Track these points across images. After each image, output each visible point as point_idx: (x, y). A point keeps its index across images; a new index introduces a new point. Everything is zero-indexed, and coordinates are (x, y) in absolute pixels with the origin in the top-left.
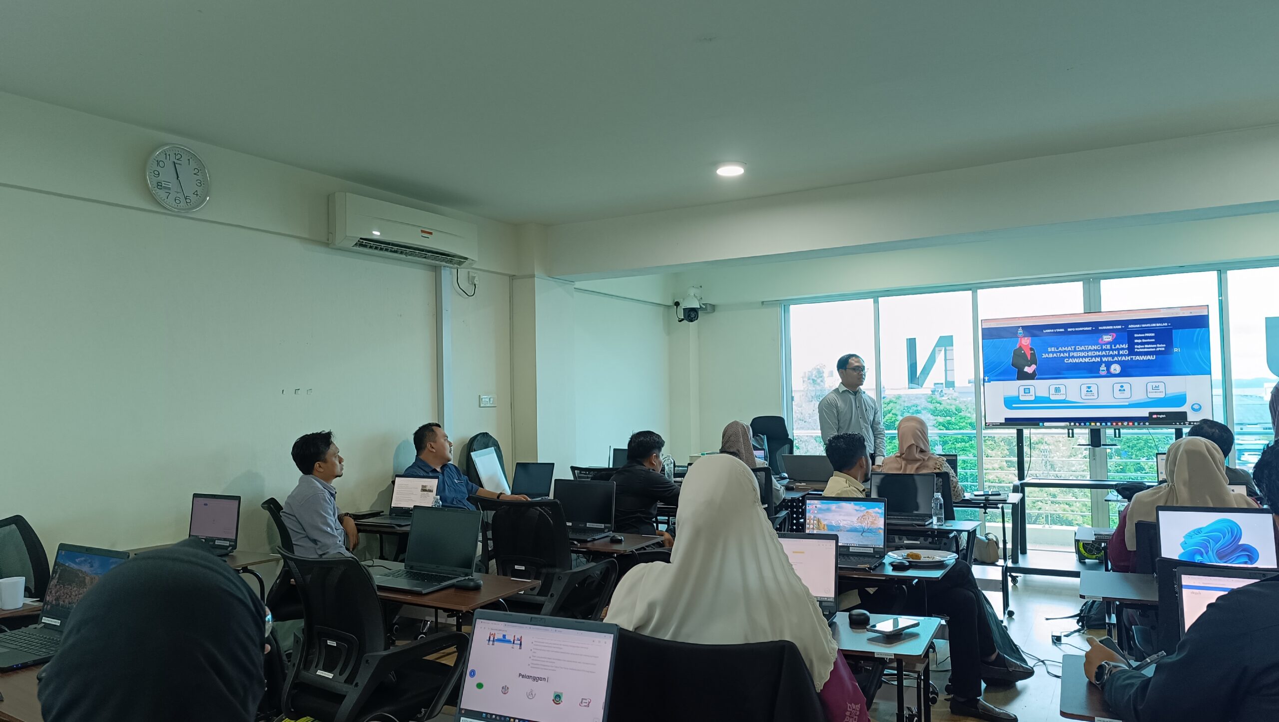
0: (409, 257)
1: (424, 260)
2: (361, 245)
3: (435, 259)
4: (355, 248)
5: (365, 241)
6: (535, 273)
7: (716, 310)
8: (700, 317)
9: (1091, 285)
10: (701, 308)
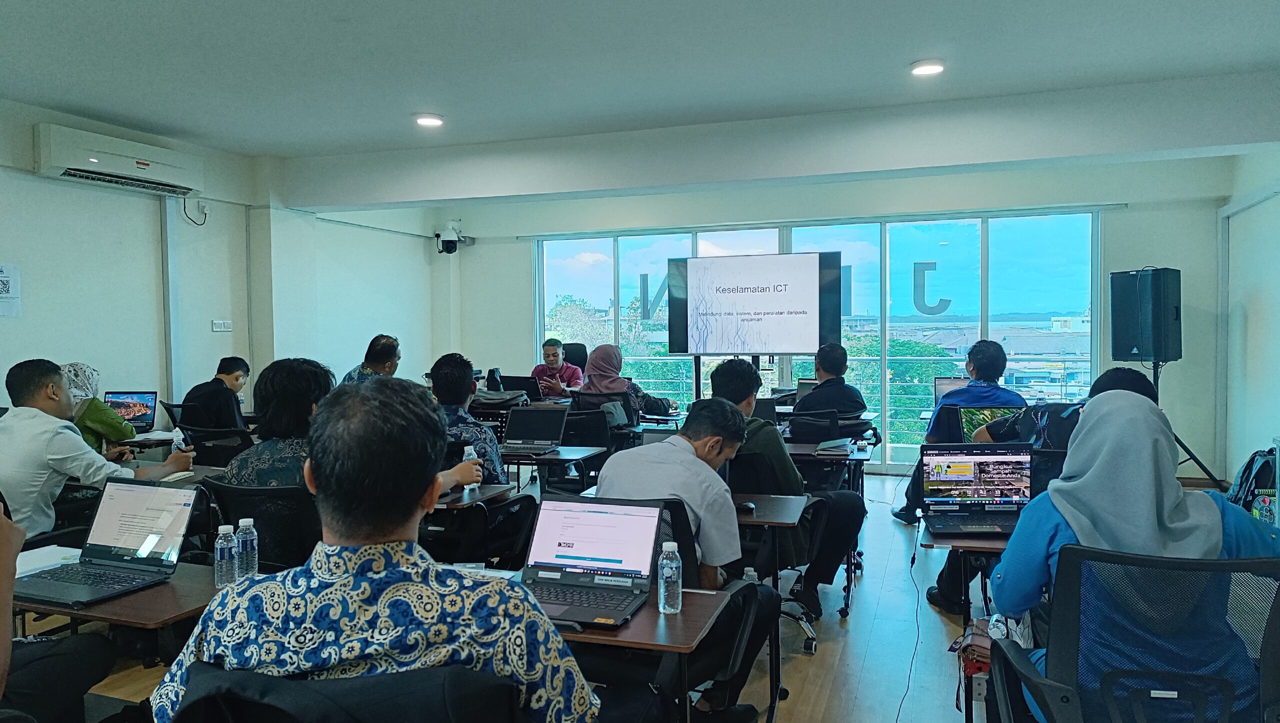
0: (125, 187)
1: (144, 190)
2: (70, 175)
3: (154, 189)
4: (63, 177)
5: (73, 172)
6: (271, 204)
7: (476, 243)
8: (459, 249)
9: (785, 232)
10: (459, 240)
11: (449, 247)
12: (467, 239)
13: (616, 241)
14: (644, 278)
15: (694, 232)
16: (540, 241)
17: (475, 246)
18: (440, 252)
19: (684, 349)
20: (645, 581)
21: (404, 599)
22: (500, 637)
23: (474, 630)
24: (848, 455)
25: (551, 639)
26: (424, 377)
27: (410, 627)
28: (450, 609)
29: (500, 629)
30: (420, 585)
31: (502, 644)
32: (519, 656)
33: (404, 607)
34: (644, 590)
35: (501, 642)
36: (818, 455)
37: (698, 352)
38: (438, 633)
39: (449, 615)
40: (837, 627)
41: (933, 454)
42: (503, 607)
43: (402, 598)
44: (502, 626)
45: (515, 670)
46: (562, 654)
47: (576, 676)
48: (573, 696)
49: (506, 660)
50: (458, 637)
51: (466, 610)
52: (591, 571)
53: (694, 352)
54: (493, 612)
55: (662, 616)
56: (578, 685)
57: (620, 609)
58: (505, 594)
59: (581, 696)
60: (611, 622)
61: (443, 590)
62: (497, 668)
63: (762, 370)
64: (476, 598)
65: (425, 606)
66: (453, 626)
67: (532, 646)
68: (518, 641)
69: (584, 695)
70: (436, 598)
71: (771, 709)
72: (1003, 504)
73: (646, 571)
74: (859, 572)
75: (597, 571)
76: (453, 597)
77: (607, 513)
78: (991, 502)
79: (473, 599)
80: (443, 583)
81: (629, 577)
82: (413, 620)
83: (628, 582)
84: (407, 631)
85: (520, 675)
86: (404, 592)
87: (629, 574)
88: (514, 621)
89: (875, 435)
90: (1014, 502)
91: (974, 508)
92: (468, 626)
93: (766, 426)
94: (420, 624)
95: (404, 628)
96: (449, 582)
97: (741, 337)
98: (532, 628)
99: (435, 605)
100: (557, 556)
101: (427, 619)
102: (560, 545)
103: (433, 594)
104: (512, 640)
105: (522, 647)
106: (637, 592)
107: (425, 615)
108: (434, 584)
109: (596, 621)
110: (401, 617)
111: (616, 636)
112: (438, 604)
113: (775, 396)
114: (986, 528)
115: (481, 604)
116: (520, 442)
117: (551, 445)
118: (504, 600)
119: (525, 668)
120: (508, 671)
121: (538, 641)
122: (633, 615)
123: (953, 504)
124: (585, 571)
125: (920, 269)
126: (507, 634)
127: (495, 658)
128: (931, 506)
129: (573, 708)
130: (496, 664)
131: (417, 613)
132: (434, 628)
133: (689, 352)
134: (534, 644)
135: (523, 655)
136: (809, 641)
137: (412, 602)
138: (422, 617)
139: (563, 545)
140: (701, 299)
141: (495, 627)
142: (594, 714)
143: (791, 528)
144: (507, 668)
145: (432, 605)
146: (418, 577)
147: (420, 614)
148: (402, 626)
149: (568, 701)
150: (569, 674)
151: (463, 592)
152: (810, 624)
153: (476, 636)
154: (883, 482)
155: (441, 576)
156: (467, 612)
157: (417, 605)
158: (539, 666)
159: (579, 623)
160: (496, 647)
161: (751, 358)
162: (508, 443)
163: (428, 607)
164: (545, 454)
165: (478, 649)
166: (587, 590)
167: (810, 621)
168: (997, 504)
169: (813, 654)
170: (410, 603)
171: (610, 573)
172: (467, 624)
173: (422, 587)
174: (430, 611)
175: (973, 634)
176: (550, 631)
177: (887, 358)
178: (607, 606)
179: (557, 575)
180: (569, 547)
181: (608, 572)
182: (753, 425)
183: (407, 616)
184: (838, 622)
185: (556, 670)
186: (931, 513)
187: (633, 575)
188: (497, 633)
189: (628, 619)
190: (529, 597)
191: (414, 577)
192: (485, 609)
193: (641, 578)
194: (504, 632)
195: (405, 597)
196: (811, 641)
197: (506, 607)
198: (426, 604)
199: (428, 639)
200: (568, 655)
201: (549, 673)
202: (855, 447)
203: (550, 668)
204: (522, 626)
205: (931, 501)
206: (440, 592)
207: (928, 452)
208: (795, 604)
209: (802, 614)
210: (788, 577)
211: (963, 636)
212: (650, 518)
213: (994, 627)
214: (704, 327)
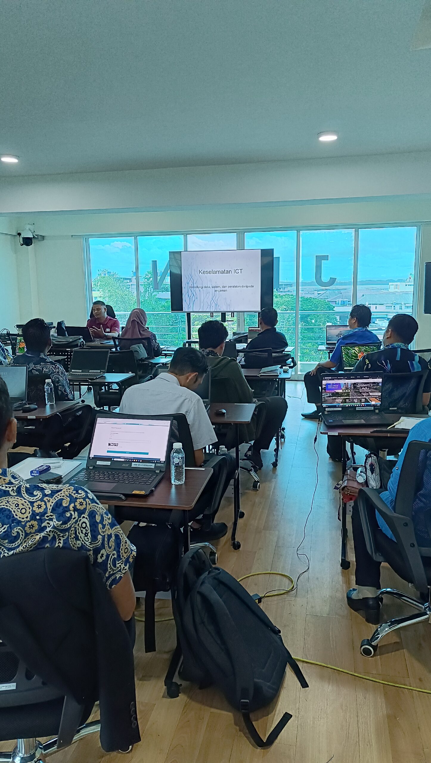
7: (45, 239)
8: (34, 243)
9: (240, 235)
10: (34, 237)
11: (27, 242)
12: (39, 237)
13: (136, 239)
14: (155, 263)
15: (186, 234)
16: (87, 238)
17: (45, 240)
18: (21, 245)
19: (181, 309)
20: (163, 465)
21: (6, 507)
22: (73, 524)
23: (55, 522)
24: (278, 376)
25: (105, 519)
26: (16, 327)
27: (13, 524)
28: (37, 511)
29: (72, 519)
30: (16, 497)
31: (73, 529)
32: (85, 534)
33: (7, 512)
34: (162, 470)
35: (73, 528)
36: (261, 376)
37: (189, 311)
38: (32, 526)
39: (38, 514)
40: (271, 473)
41: (328, 379)
42: (72, 505)
43: (5, 506)
44: (73, 517)
45: (83, 543)
46: (112, 525)
47: (121, 536)
48: (121, 548)
49: (77, 538)
50: (45, 527)
51: (48, 509)
52: (129, 460)
53: (187, 310)
54: (67, 509)
55: (173, 486)
56: (123, 542)
57: (148, 483)
58: (73, 496)
59: (125, 547)
60: (143, 493)
61: (32, 499)
62: (72, 543)
63: (227, 321)
64: (54, 501)
65: (21, 511)
66: (41, 521)
67: (94, 525)
68: (84, 525)
69: (127, 546)
70: (28, 505)
71: (235, 524)
72: (366, 406)
73: (163, 459)
74: (283, 440)
75: (133, 460)
76: (39, 503)
77: (138, 424)
78: (359, 405)
79: (52, 503)
80: (31, 494)
81: (153, 463)
82: (14, 520)
83: (152, 466)
84: (10, 528)
85: (87, 545)
86: (6, 503)
87: (153, 461)
88: (81, 513)
89: (293, 361)
90: (372, 405)
91: (350, 409)
92: (51, 520)
93: (231, 361)
94: (19, 523)
95: (8, 525)
96: (35, 493)
97: (215, 301)
98: (92, 515)
99: (28, 509)
100: (108, 452)
101: (23, 518)
102: (109, 445)
103: (25, 502)
104: (80, 525)
105: (87, 528)
106: (158, 471)
107: (22, 516)
108: (26, 496)
109: (133, 492)
110: (6, 519)
111: (146, 502)
112: (30, 508)
113: (235, 337)
114: (356, 422)
115: (58, 504)
116: (81, 371)
117: (100, 372)
118: (73, 500)
119: (90, 541)
120: (79, 544)
121: (97, 522)
122: (156, 487)
123: (338, 407)
124: (126, 460)
125: (320, 259)
126: (77, 521)
127: (70, 538)
128: (326, 409)
129: (121, 555)
130: (71, 541)
131: (16, 515)
132: (28, 524)
133: (184, 311)
134: (95, 525)
135: (87, 533)
136: (256, 482)
137: (12, 509)
138: (20, 518)
139: (111, 444)
140: (190, 278)
141: (69, 518)
142: (134, 556)
143: (247, 424)
144: (78, 542)
145: (26, 509)
146: (14, 493)
147: (19, 516)
148: (7, 525)
149: (118, 552)
150: (117, 536)
151: (45, 499)
152: (256, 472)
153: (57, 526)
154: (296, 385)
155: (29, 491)
156: (49, 511)
157: (16, 510)
158: (100, 537)
159: (124, 494)
160: (70, 531)
161: (221, 314)
162: (73, 372)
163: (23, 511)
164: (97, 378)
165: (59, 533)
166: (128, 472)
167: (256, 471)
168: (362, 406)
169: (258, 490)
170: (11, 510)
171: (141, 461)
172: (50, 518)
173: (18, 498)
174: (25, 513)
175: (348, 480)
176: (103, 513)
177: (299, 312)
178: (140, 482)
179: (108, 463)
180: (115, 445)
181: (140, 460)
182: (224, 362)
183: (10, 518)
184: (272, 470)
185: (110, 536)
186: (326, 413)
187: (155, 461)
188: (71, 522)
189: (153, 490)
190: (89, 495)
191: (12, 493)
192: (62, 508)
193: (160, 463)
194: (75, 520)
195: (7, 506)
196: (257, 483)
197: (74, 505)
198: (22, 509)
199: (25, 531)
200: (116, 525)
201: (106, 539)
202: (282, 370)
203: (106, 536)
204: (87, 513)
205: (326, 406)
206: (29, 500)
207: (325, 378)
208: (248, 461)
209: (252, 467)
210: (244, 447)
211: (342, 480)
212: (165, 427)
213: (359, 476)
214: (192, 295)
